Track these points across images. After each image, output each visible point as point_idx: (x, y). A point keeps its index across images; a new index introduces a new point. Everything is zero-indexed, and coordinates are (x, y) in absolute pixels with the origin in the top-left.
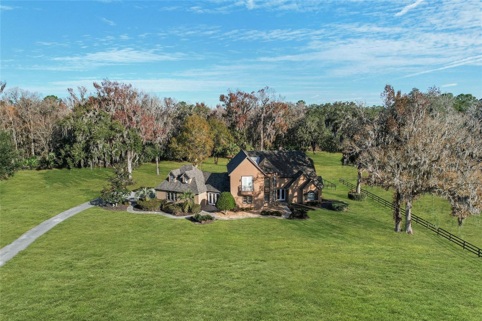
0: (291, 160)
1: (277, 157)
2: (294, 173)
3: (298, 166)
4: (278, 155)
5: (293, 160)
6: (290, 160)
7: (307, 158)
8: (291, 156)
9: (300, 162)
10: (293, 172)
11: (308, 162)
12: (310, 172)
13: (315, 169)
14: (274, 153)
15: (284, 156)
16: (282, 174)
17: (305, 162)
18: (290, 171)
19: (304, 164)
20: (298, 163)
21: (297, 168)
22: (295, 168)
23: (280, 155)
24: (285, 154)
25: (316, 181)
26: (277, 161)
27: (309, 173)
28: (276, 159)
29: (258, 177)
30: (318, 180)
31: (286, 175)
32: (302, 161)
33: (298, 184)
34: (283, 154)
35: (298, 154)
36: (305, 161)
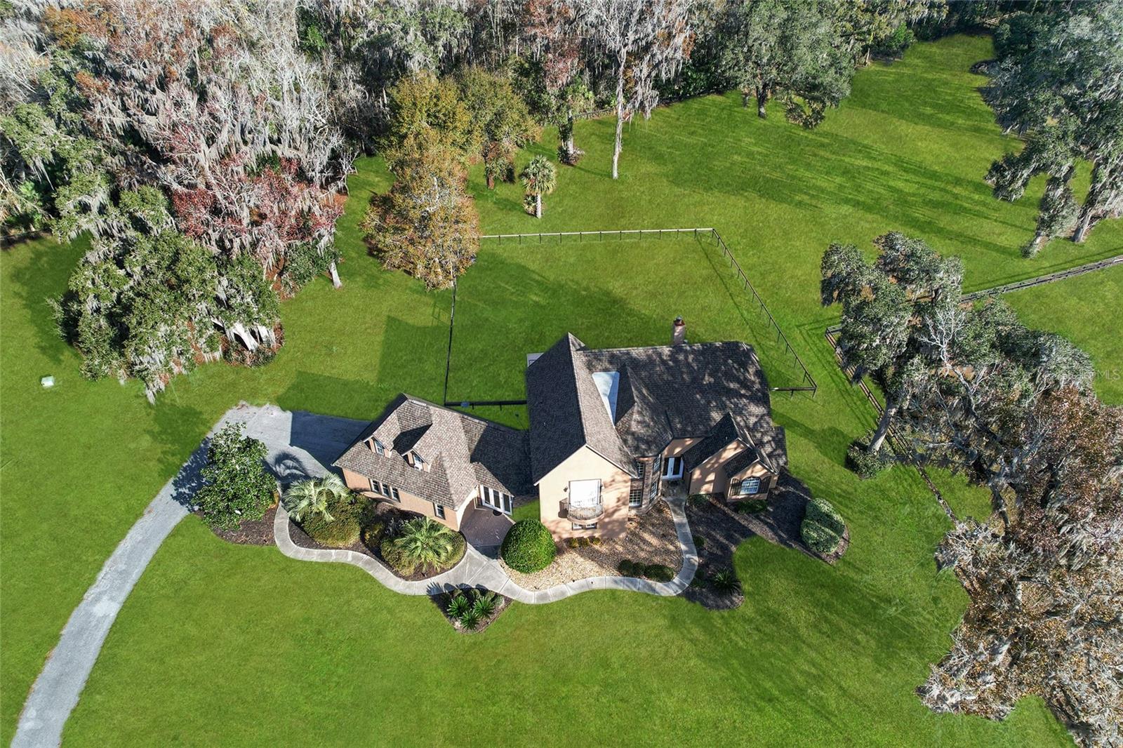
0: (707, 379)
1: (669, 368)
2: (713, 424)
3: (724, 399)
4: (671, 363)
5: (712, 380)
6: (703, 379)
7: (750, 370)
8: (708, 363)
9: (732, 386)
10: (709, 419)
11: (754, 382)
12: (757, 417)
13: (769, 407)
14: (660, 355)
15: (688, 365)
16: (679, 426)
17: (745, 384)
18: (700, 416)
19: (743, 392)
20: (725, 387)
21: (722, 407)
22: (716, 406)
23: (676, 361)
24: (691, 358)
25: (769, 442)
26: (668, 382)
27: (752, 420)
28: (665, 377)
29: (613, 481)
30: (774, 439)
31: (689, 429)
32: (737, 380)
33: (719, 457)
34: (686, 358)
35: (729, 357)
36: (745, 378)
